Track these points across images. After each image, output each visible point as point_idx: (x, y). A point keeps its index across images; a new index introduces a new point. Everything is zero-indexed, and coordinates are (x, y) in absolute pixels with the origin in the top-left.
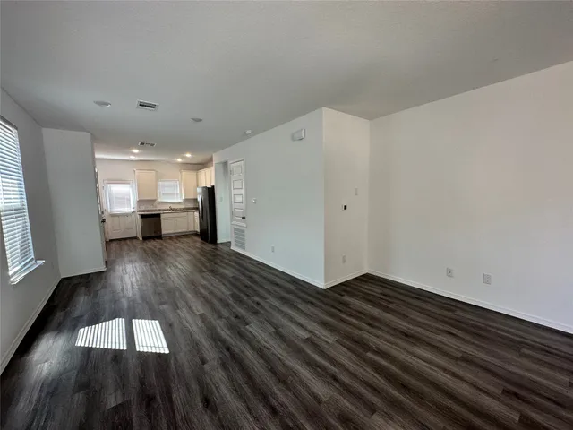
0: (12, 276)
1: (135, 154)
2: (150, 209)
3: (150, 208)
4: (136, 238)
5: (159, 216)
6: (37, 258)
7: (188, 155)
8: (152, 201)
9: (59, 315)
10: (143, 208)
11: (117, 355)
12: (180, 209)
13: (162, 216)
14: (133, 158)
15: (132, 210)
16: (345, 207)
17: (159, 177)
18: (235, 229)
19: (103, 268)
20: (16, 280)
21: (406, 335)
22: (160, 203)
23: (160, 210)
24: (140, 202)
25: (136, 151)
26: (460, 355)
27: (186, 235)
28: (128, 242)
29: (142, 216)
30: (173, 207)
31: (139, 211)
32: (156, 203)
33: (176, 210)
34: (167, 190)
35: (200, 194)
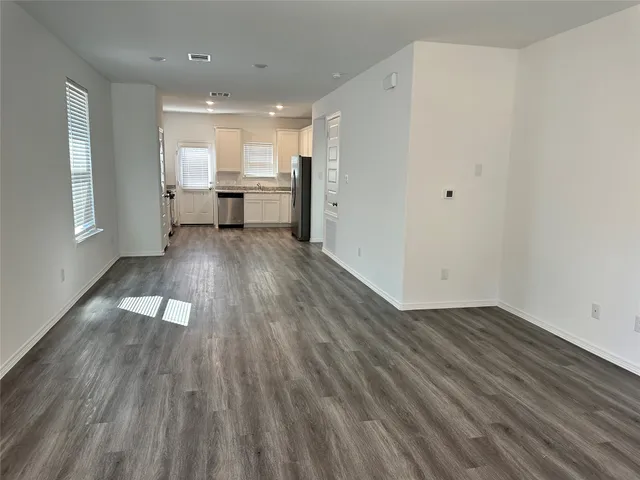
0: (78, 235)
1: (210, 107)
2: (233, 185)
3: (233, 183)
4: (212, 225)
5: (241, 196)
6: (98, 226)
7: (280, 107)
8: (235, 175)
9: (111, 285)
10: (223, 183)
11: (144, 319)
12: (273, 189)
13: (246, 197)
14: (210, 111)
15: (210, 186)
16: (450, 194)
17: (245, 139)
18: (327, 221)
19: (160, 252)
20: (79, 239)
21: (450, 366)
22: (245, 178)
23: (245, 188)
24: (220, 174)
25: (210, 103)
26: (492, 392)
27: (276, 228)
28: (201, 229)
29: (221, 195)
30: (264, 184)
31: (217, 188)
32: (240, 178)
33: (267, 189)
34: (257, 159)
35: (294, 166)
